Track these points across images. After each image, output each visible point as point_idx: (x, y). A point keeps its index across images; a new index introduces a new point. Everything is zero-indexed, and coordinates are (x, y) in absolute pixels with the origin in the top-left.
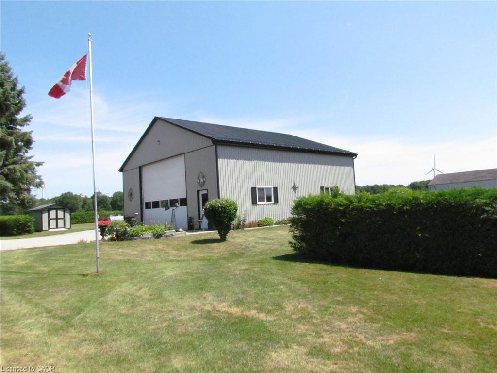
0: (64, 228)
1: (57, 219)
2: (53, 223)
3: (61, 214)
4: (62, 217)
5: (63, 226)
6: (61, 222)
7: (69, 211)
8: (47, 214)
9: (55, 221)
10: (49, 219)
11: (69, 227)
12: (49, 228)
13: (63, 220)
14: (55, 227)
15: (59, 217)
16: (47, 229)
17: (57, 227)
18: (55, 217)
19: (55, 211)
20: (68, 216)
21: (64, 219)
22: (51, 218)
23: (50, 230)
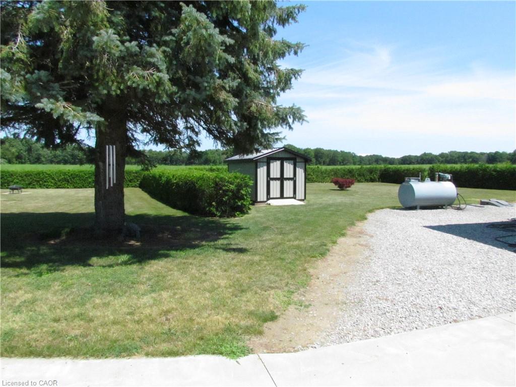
0: (294, 198)
1: (282, 179)
2: (275, 186)
3: (289, 168)
4: (292, 176)
5: (292, 196)
6: (288, 185)
7: (303, 164)
8: (265, 168)
9: (278, 182)
10: (269, 179)
11: (303, 198)
12: (268, 199)
13: (292, 182)
14: (279, 196)
15: (285, 177)
16: (265, 200)
17: (282, 197)
18: (279, 176)
19: (278, 163)
20: (300, 173)
21: (294, 179)
22: (272, 176)
23: (270, 202)
